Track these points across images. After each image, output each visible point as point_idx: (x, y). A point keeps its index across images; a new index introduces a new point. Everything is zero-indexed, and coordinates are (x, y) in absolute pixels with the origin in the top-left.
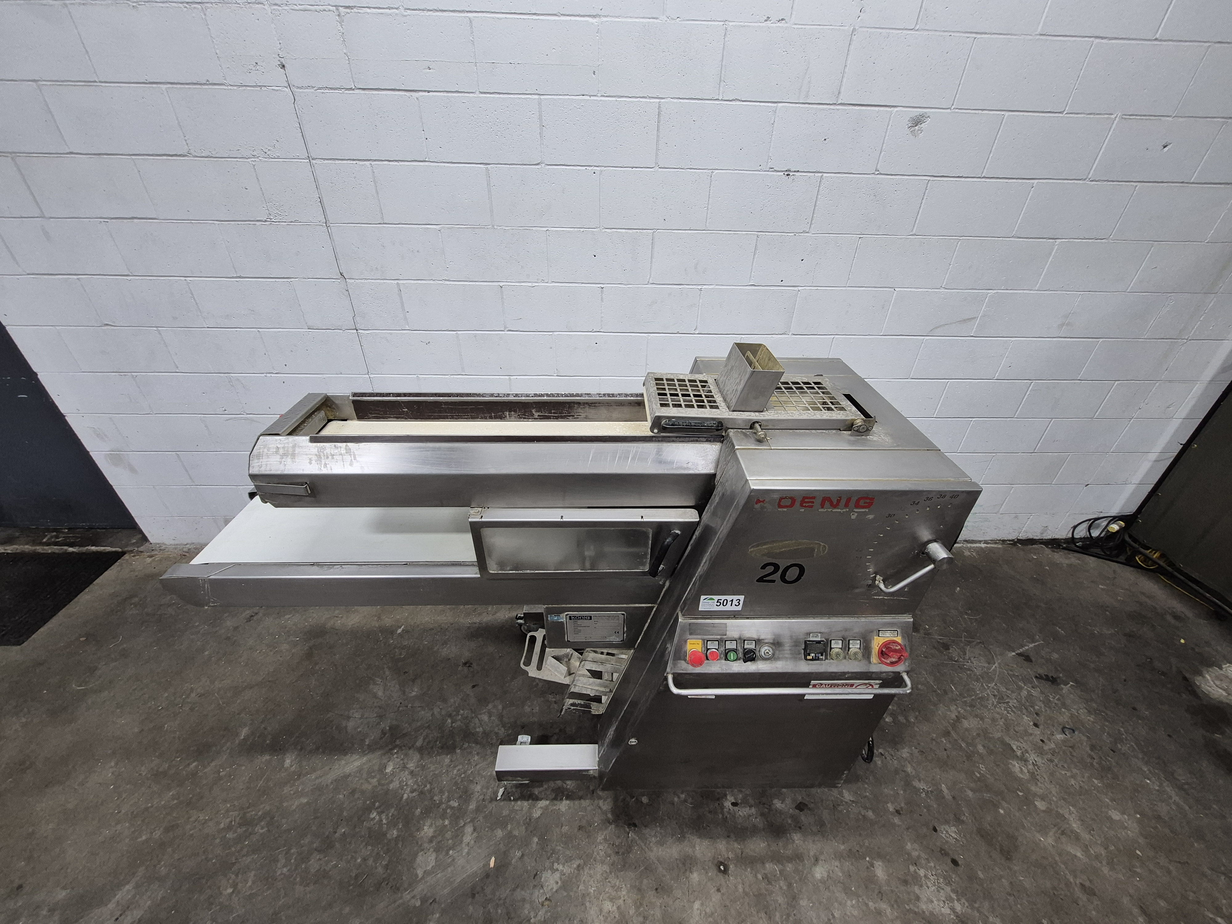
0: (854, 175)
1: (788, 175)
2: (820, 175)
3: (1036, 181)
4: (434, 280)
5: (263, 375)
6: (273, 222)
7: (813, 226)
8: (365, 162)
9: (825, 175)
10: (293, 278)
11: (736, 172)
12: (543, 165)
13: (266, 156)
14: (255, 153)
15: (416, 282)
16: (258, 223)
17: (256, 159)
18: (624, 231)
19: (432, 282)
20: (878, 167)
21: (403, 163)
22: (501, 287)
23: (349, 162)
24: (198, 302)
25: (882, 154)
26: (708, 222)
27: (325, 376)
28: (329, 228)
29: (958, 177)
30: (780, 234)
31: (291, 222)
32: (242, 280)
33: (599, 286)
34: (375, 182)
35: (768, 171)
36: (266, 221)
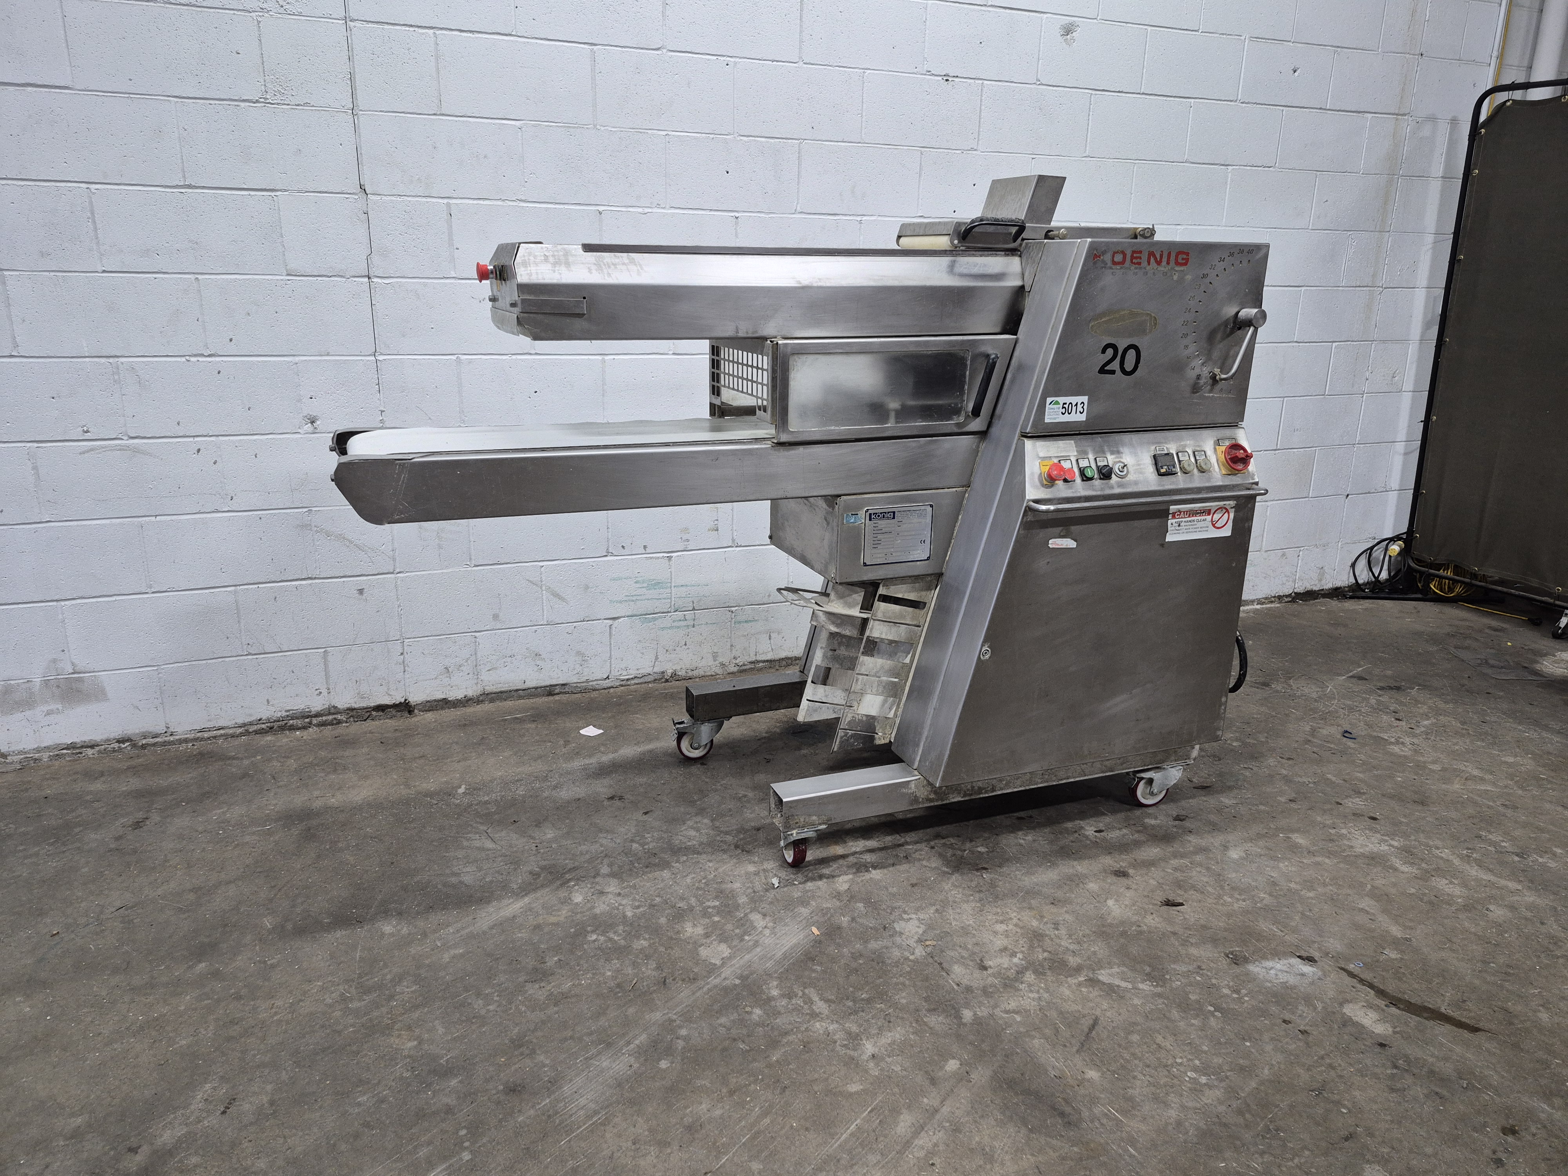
0: (1016, 85)
1: (947, 80)
2: (981, 82)
3: (1192, 100)
4: (503, 200)
5: (183, 359)
6: (268, 103)
7: (980, 142)
8: (427, 31)
9: (985, 82)
10: (280, 190)
11: (890, 73)
12: (665, 51)
13: (282, 10)
14: (265, 6)
15: (475, 202)
16: (242, 104)
17: (266, 15)
18: (763, 139)
19: (500, 203)
20: (1039, 77)
21: (480, 35)
22: (600, 213)
23: (403, 28)
24: (98, 226)
25: (1040, 63)
26: (863, 133)
27: (297, 359)
28: (356, 117)
29: (1119, 92)
30: (946, 151)
31: (298, 105)
32: (190, 190)
33: (733, 214)
34: (437, 58)
35: (925, 74)
36: (257, 101)
